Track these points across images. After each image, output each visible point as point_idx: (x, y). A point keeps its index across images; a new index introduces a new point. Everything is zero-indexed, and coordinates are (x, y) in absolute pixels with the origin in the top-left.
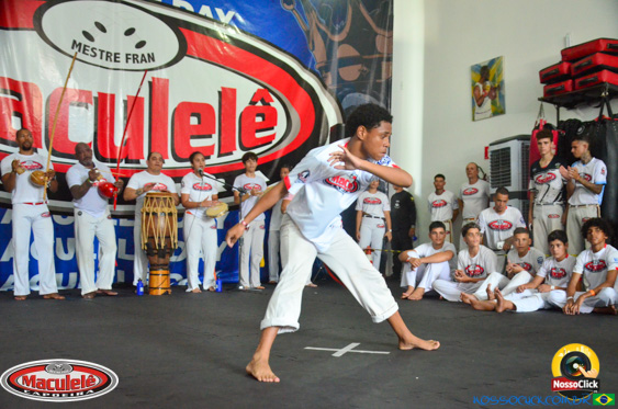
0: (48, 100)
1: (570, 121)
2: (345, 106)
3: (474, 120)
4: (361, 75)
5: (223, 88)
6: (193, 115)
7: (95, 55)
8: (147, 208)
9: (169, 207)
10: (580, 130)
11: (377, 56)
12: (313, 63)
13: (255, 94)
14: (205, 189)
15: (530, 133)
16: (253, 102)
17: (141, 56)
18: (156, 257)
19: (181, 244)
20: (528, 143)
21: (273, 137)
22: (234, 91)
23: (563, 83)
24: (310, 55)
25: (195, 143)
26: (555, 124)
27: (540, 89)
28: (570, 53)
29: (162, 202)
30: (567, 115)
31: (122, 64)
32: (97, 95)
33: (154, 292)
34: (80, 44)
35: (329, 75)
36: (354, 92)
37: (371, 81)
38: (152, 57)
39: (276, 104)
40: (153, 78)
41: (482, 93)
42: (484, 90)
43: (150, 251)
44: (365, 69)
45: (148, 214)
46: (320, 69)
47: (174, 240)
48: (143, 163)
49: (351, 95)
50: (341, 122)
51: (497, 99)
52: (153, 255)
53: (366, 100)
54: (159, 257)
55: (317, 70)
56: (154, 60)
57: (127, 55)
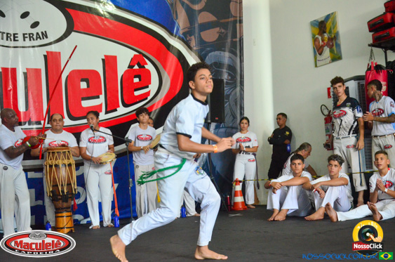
3: (316, 66)
4: (220, 36)
5: (106, 56)
6: (83, 80)
8: (50, 162)
9: (68, 159)
11: (232, 19)
12: (178, 30)
13: (132, 59)
14: (99, 142)
15: (364, 74)
16: (131, 66)
17: (36, 34)
19: (80, 189)
20: (363, 82)
21: (148, 93)
23: (388, 31)
24: (173, 24)
25: (86, 104)
26: (384, 64)
27: (369, 37)
28: (391, 5)
29: (62, 155)
30: (393, 57)
31: (21, 43)
35: (193, 37)
36: (215, 51)
37: (229, 40)
38: (45, 35)
39: (149, 66)
40: (47, 52)
41: (321, 43)
42: (323, 41)
43: (55, 197)
44: (223, 31)
45: (51, 166)
46: (183, 34)
47: (75, 186)
49: (210, 54)
51: (334, 48)
52: (58, 200)
53: (226, 57)
54: (63, 202)
55: (181, 36)
56: (47, 37)
57: (24, 34)
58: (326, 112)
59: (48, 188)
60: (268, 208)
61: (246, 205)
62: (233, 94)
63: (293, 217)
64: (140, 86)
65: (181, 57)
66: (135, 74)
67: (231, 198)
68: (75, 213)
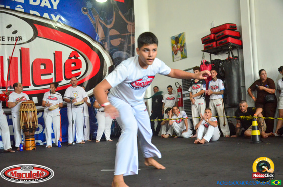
1: (216, 60)
2: (114, 57)
3: (173, 61)
4: (121, 42)
5: (56, 51)
6: (42, 64)
8: (22, 110)
9: (33, 108)
10: (220, 64)
11: (128, 34)
12: (98, 38)
13: (71, 54)
16: (70, 58)
17: (15, 38)
18: (28, 132)
19: (41, 127)
21: (80, 73)
22: (61, 53)
23: (212, 43)
24: (95, 35)
25: (43, 78)
26: (209, 61)
27: (202, 46)
28: (214, 30)
29: (30, 106)
30: (214, 57)
31: (6, 42)
33: (28, 149)
35: (106, 43)
36: (117, 51)
37: (126, 45)
38: (20, 38)
39: (81, 58)
40: (22, 48)
41: (176, 49)
42: (177, 47)
43: (25, 130)
44: (123, 40)
45: (23, 112)
46: (101, 41)
47: (36, 123)
50: (113, 64)
51: (183, 51)
52: (27, 131)
54: (30, 132)
55: (100, 42)
56: (21, 39)
57: (8, 37)
58: (178, 86)
59: (21, 124)
64: (76, 69)
65: (99, 54)
66: (73, 62)
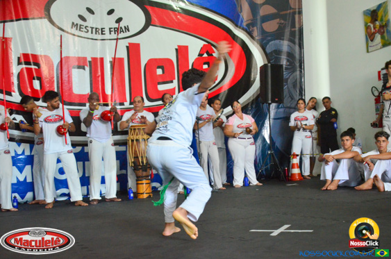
0: (58, 66)
2: (269, 50)
3: (368, 52)
4: (279, 26)
5: (178, 46)
6: (159, 67)
7: (88, 31)
8: (132, 137)
11: (292, 11)
12: (242, 21)
13: (202, 49)
16: (201, 55)
17: (119, 29)
18: (141, 171)
21: (216, 78)
22: (186, 48)
24: (238, 17)
25: (161, 88)
29: (142, 131)
31: (107, 36)
32: (90, 60)
33: (141, 197)
34: (77, 24)
35: (255, 28)
36: (275, 40)
37: (288, 30)
38: (127, 29)
40: (129, 44)
41: (373, 30)
42: (374, 28)
43: (136, 167)
44: (282, 22)
45: (132, 141)
46: (247, 25)
48: (127, 104)
49: (270, 43)
50: (267, 63)
51: (385, 34)
52: (139, 169)
53: (285, 45)
54: (143, 171)
55: (245, 27)
56: (129, 31)
57: (110, 29)
58: (376, 94)
59: (130, 159)
60: (322, 178)
61: (303, 176)
62: (291, 78)
63: (344, 187)
65: (244, 47)
66: (205, 61)
67: (289, 170)
68: (153, 181)
